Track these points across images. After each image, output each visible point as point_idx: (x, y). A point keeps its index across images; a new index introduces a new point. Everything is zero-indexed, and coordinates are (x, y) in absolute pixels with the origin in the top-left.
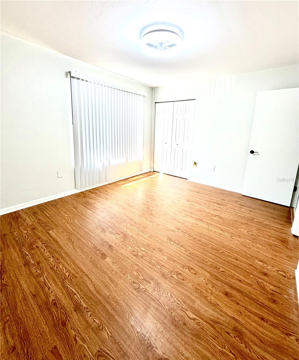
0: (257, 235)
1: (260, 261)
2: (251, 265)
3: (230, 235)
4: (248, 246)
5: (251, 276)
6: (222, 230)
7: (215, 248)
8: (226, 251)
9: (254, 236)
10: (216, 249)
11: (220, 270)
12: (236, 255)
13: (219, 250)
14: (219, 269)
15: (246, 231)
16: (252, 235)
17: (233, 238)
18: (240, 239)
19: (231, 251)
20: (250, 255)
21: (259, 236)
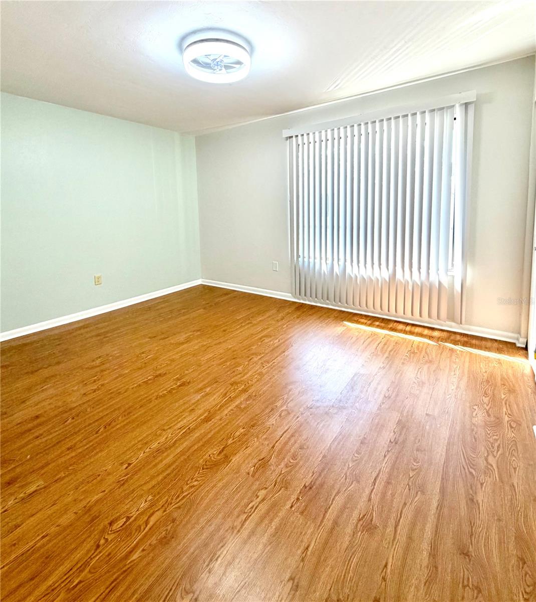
0: (102, 542)
1: (36, 491)
2: (42, 467)
3: (134, 461)
4: (82, 489)
5: (29, 456)
6: (159, 451)
7: (114, 424)
8: (96, 438)
9: (103, 531)
10: (109, 425)
11: (70, 419)
12: (80, 450)
13: (105, 427)
14: (73, 418)
15: (134, 514)
16: (111, 524)
17: (122, 464)
18: (111, 479)
19: (91, 446)
20: (62, 479)
21: (98, 546)
